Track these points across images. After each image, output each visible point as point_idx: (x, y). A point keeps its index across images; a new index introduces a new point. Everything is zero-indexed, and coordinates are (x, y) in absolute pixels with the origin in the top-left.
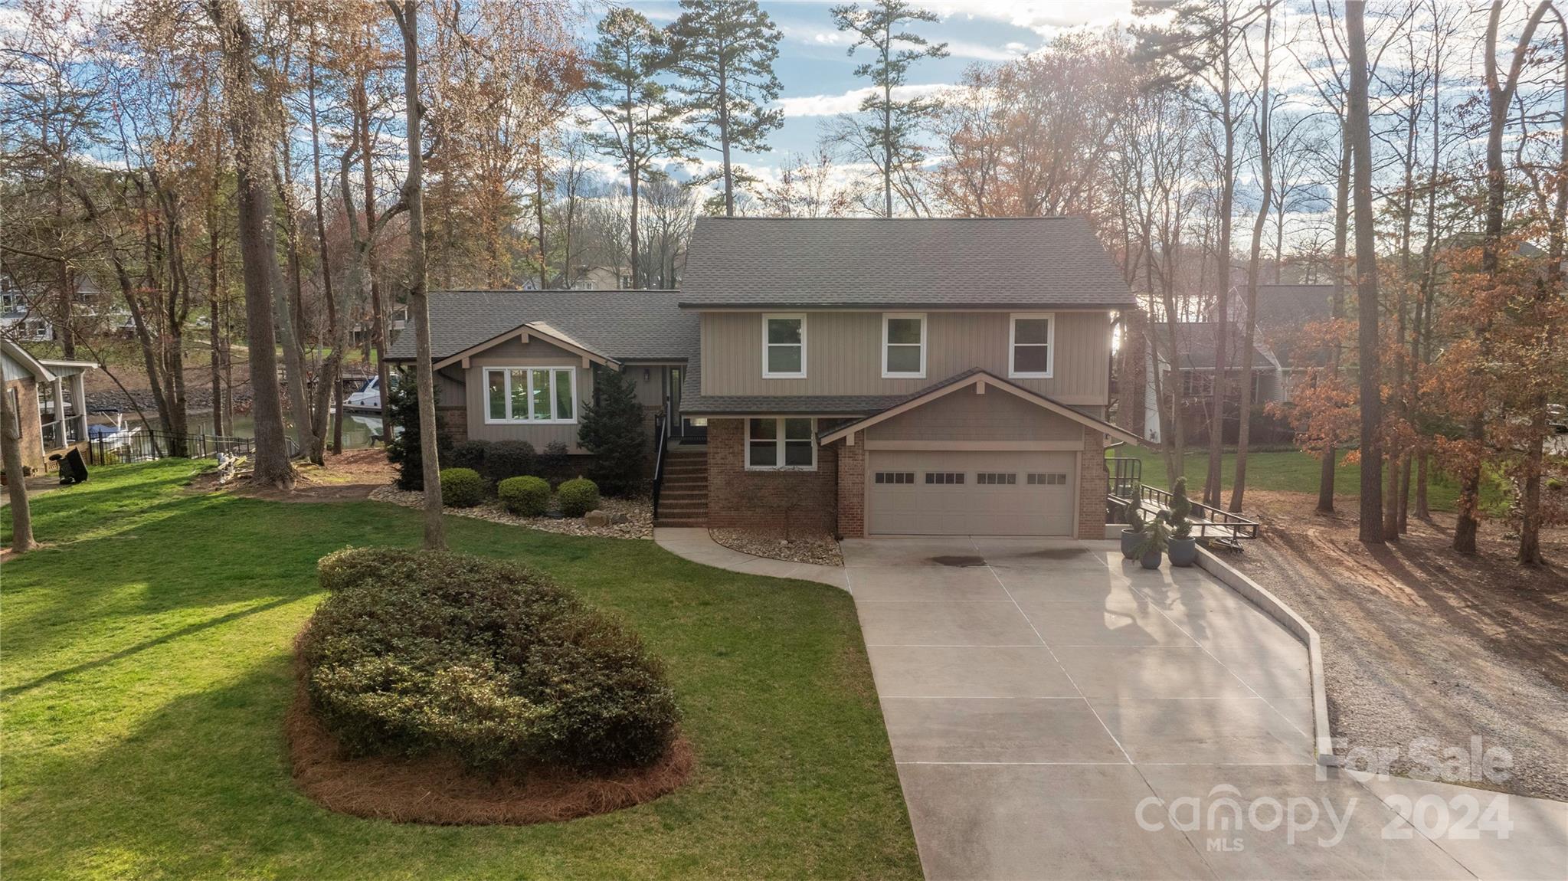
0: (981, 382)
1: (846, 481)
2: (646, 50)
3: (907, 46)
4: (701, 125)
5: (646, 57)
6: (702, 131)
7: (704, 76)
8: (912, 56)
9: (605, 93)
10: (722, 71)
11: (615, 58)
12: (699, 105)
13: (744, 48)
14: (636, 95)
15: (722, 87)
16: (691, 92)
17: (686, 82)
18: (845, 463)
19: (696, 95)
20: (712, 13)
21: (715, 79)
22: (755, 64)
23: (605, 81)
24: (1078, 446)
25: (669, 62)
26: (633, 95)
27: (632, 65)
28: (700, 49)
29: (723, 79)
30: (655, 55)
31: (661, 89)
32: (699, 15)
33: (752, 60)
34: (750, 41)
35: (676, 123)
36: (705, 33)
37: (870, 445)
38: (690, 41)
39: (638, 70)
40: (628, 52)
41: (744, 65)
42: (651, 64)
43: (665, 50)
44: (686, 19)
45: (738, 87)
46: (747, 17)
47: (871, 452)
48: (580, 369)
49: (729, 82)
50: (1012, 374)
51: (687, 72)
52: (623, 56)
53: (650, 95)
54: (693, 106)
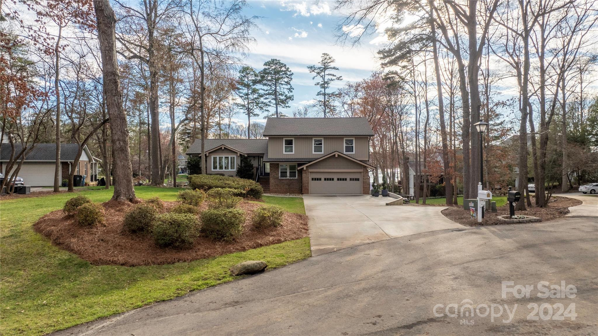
0: (337, 154)
1: (304, 179)
2: (253, 78)
3: (330, 77)
4: (269, 100)
5: (253, 80)
6: (270, 102)
7: (270, 85)
8: (332, 80)
9: (241, 91)
10: (276, 84)
11: (244, 81)
12: (269, 94)
13: (282, 78)
14: (250, 91)
15: (276, 89)
16: (267, 90)
17: (265, 88)
18: (304, 175)
19: (268, 92)
20: (273, 68)
21: (274, 87)
22: (286, 82)
23: (240, 87)
24: (361, 170)
25: (260, 82)
26: (249, 91)
27: (249, 83)
28: (269, 78)
29: (276, 87)
30: (256, 80)
31: (257, 90)
32: (269, 68)
33: (284, 81)
34: (284, 76)
35: (262, 99)
36: (271, 73)
37: (310, 170)
38: (266, 76)
39: (251, 84)
40: (248, 79)
41: (282, 82)
42: (255, 82)
43: (259, 78)
44: (265, 69)
45: (280, 89)
46: (283, 69)
47: (310, 172)
48: (237, 156)
49: (278, 88)
50: (345, 153)
51: (265, 85)
52: (246, 80)
53: (254, 91)
54: (267, 94)
